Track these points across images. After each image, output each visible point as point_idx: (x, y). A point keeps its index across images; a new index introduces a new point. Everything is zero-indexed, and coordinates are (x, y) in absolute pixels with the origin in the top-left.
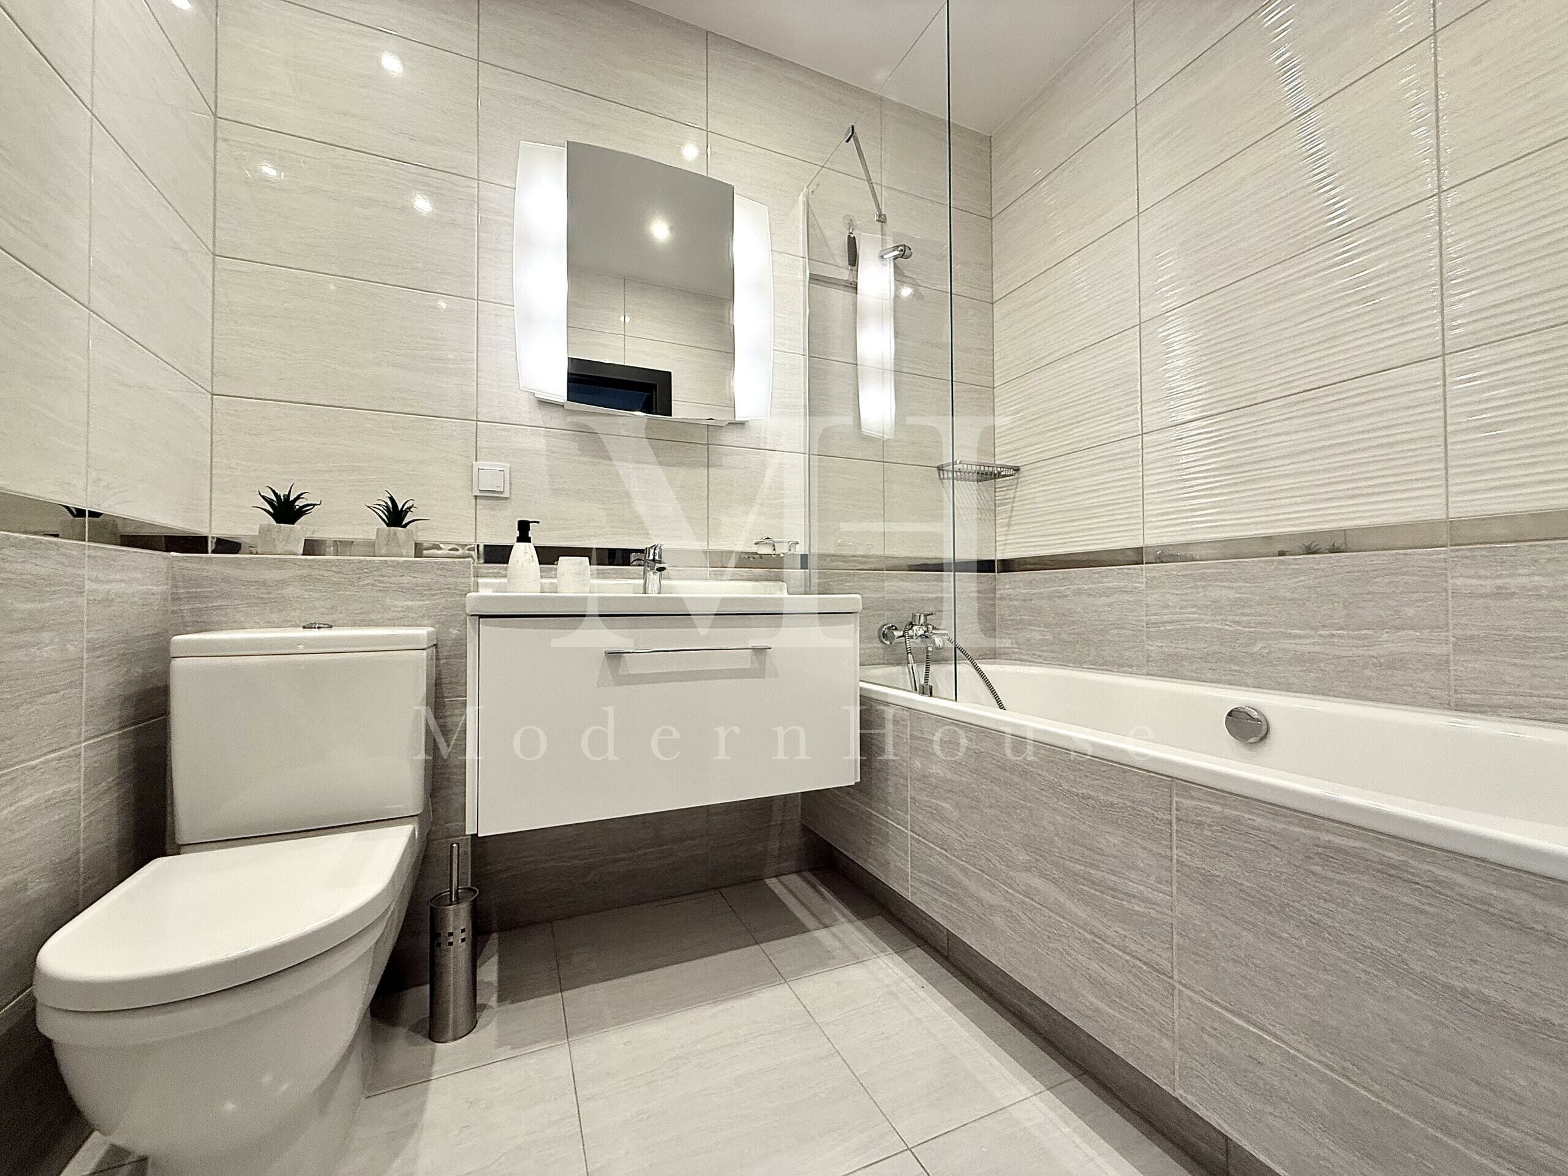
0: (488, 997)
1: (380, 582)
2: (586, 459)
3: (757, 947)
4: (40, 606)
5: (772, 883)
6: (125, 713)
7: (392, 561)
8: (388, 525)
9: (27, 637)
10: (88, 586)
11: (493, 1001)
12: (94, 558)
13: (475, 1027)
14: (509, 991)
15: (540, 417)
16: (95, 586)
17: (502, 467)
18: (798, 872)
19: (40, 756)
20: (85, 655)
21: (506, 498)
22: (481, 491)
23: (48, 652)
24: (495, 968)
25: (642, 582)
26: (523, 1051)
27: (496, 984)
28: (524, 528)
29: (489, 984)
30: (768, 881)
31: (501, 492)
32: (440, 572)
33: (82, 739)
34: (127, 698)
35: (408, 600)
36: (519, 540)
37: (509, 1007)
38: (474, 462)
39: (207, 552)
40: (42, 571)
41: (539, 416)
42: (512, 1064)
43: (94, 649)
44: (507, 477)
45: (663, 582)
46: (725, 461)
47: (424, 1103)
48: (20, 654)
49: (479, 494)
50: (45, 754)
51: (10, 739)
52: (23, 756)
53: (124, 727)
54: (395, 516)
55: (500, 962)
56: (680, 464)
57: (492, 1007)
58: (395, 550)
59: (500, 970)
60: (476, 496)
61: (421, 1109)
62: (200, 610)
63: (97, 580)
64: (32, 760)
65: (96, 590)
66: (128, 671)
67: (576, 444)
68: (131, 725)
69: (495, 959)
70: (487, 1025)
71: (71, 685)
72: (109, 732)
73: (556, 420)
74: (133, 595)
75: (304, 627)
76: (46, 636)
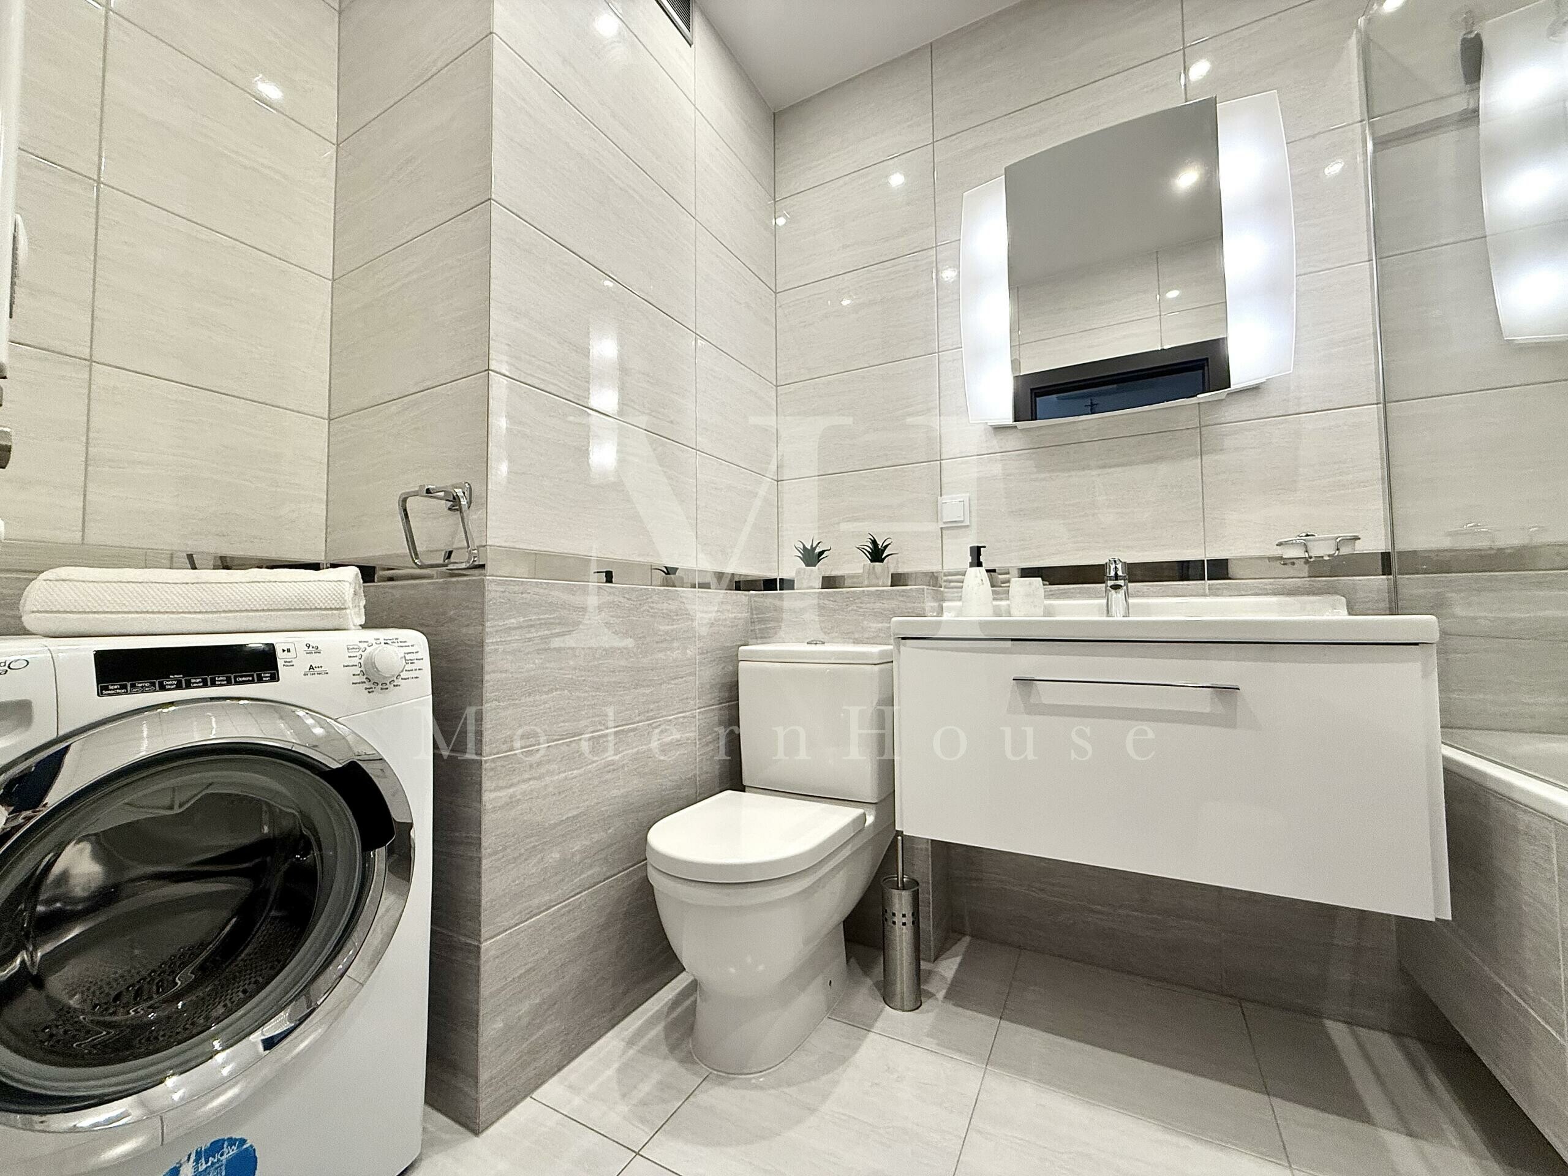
0: (938, 988)
1: (861, 608)
2: (1043, 476)
3: (1266, 1097)
4: (672, 627)
5: (1337, 1031)
6: (722, 694)
7: (868, 591)
8: (872, 561)
9: (664, 645)
10: (699, 615)
11: (941, 995)
12: (702, 598)
13: (917, 1008)
14: (957, 994)
15: (995, 444)
16: (704, 615)
17: (962, 497)
18: (1396, 1034)
19: (673, 715)
20: (697, 657)
21: (967, 526)
22: (945, 523)
23: (675, 654)
24: (955, 967)
25: (1105, 601)
26: (947, 1052)
27: (949, 981)
28: (976, 552)
29: (943, 978)
30: (1329, 1023)
31: (962, 522)
32: (901, 599)
33: (697, 707)
34: (723, 685)
35: (879, 622)
36: (971, 565)
37: (950, 1006)
38: (939, 497)
39: (777, 590)
40: (673, 607)
41: (995, 442)
42: (931, 1057)
43: (702, 653)
44: (967, 505)
45: (1131, 601)
46: (1228, 442)
47: (858, 1047)
48: (661, 655)
49: (944, 526)
50: (676, 714)
51: (657, 702)
52: (664, 713)
53: (721, 703)
54: (877, 554)
55: (961, 964)
56: (1159, 459)
57: (937, 999)
58: (874, 581)
59: (958, 971)
60: (942, 528)
61: (855, 1049)
62: (763, 629)
63: (703, 612)
64: (670, 716)
65: (702, 617)
66: (723, 668)
67: (1032, 462)
68: (726, 702)
69: (958, 959)
70: (928, 1011)
71: (690, 674)
72: (713, 705)
73: (1012, 442)
74: (725, 620)
75: (808, 643)
76: (676, 644)
